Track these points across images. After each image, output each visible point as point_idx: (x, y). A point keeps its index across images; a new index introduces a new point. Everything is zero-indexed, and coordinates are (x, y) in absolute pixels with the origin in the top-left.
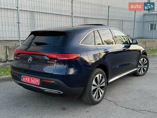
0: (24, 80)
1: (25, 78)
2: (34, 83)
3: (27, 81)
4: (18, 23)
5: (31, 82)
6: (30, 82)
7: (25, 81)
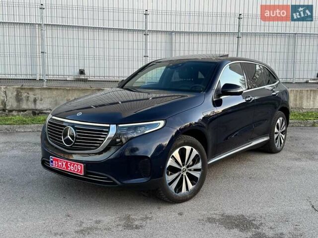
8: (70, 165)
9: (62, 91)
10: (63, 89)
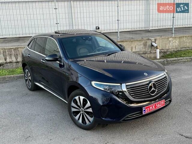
4: (118, 20)
8: (158, 105)
9: (129, 42)
10: (129, 41)
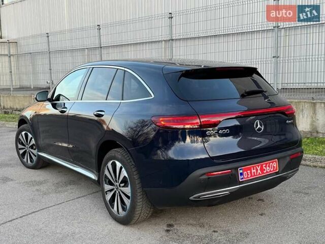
0: (248, 175)
1: (249, 172)
2: (270, 171)
3: (257, 175)
5: (265, 172)
6: (263, 173)
7: (251, 176)
